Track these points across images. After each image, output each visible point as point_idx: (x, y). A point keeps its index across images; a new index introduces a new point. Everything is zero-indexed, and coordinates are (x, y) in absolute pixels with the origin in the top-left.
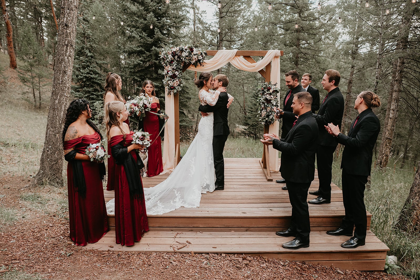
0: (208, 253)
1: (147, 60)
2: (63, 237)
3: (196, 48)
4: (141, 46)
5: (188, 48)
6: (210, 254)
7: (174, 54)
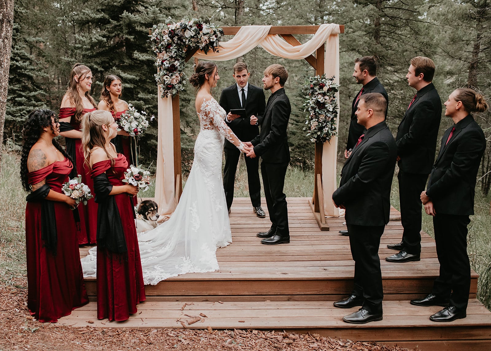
0: (232, 330)
1: (113, 34)
2: (18, 309)
3: (206, 23)
4: (102, 10)
5: (194, 25)
6: (235, 330)
7: (172, 34)
